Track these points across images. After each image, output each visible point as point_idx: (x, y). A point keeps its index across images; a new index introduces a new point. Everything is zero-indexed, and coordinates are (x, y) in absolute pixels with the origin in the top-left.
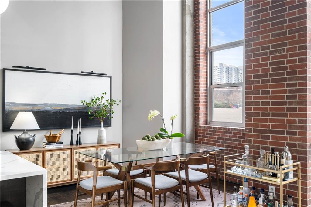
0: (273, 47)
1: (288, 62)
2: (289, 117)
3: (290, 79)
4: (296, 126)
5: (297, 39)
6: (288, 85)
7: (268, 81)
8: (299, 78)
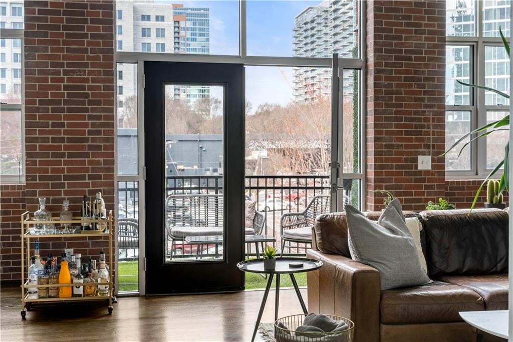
0: (69, 65)
1: (90, 88)
2: (92, 157)
3: (93, 110)
4: (101, 168)
5: (101, 61)
6: (90, 117)
7: (62, 110)
8: (105, 110)
